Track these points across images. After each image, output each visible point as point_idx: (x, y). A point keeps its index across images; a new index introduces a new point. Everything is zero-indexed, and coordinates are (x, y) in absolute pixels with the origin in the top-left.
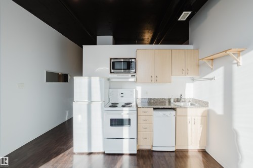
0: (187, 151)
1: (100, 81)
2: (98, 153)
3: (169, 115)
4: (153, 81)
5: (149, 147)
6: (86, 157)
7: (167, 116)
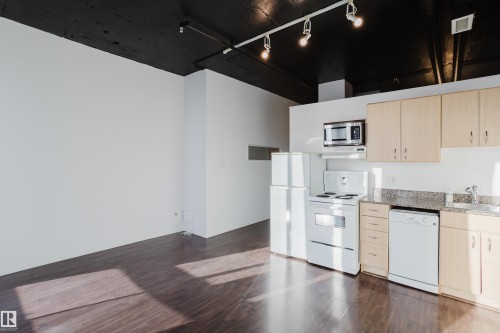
0: (472, 305)
1: (304, 158)
2: (300, 260)
3: (421, 222)
4: (398, 158)
5: (382, 273)
6: (285, 261)
7: (418, 223)
